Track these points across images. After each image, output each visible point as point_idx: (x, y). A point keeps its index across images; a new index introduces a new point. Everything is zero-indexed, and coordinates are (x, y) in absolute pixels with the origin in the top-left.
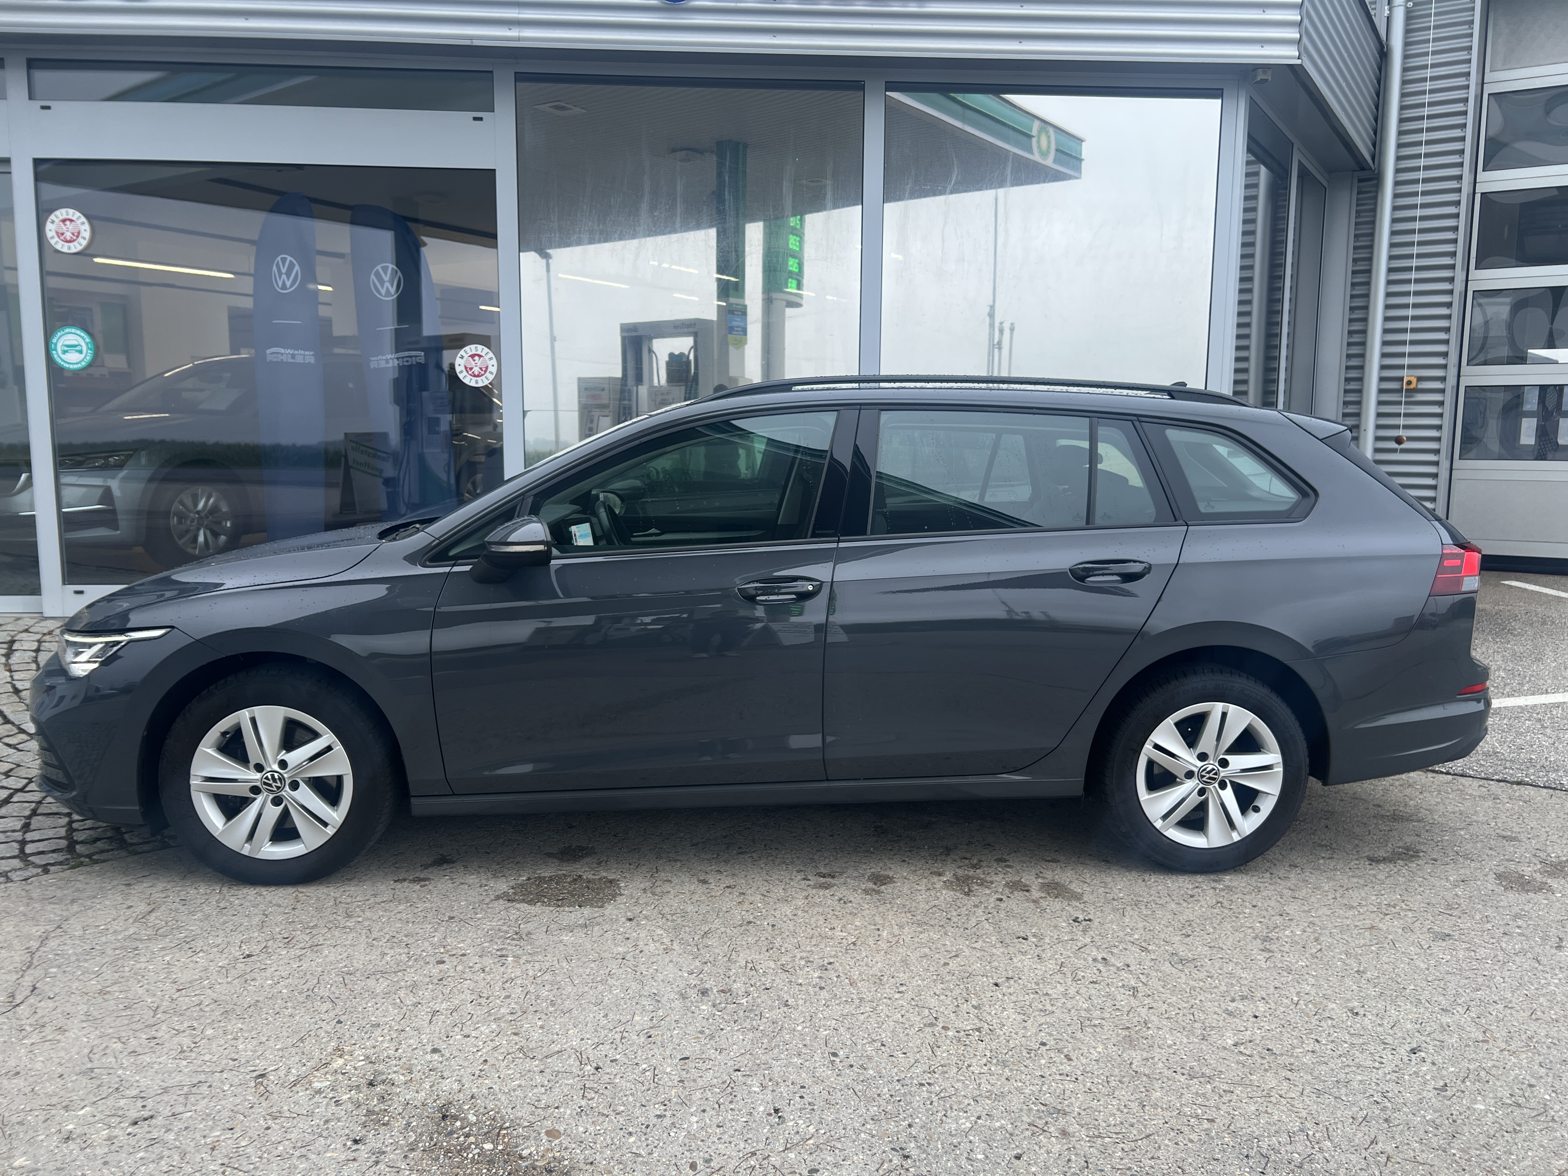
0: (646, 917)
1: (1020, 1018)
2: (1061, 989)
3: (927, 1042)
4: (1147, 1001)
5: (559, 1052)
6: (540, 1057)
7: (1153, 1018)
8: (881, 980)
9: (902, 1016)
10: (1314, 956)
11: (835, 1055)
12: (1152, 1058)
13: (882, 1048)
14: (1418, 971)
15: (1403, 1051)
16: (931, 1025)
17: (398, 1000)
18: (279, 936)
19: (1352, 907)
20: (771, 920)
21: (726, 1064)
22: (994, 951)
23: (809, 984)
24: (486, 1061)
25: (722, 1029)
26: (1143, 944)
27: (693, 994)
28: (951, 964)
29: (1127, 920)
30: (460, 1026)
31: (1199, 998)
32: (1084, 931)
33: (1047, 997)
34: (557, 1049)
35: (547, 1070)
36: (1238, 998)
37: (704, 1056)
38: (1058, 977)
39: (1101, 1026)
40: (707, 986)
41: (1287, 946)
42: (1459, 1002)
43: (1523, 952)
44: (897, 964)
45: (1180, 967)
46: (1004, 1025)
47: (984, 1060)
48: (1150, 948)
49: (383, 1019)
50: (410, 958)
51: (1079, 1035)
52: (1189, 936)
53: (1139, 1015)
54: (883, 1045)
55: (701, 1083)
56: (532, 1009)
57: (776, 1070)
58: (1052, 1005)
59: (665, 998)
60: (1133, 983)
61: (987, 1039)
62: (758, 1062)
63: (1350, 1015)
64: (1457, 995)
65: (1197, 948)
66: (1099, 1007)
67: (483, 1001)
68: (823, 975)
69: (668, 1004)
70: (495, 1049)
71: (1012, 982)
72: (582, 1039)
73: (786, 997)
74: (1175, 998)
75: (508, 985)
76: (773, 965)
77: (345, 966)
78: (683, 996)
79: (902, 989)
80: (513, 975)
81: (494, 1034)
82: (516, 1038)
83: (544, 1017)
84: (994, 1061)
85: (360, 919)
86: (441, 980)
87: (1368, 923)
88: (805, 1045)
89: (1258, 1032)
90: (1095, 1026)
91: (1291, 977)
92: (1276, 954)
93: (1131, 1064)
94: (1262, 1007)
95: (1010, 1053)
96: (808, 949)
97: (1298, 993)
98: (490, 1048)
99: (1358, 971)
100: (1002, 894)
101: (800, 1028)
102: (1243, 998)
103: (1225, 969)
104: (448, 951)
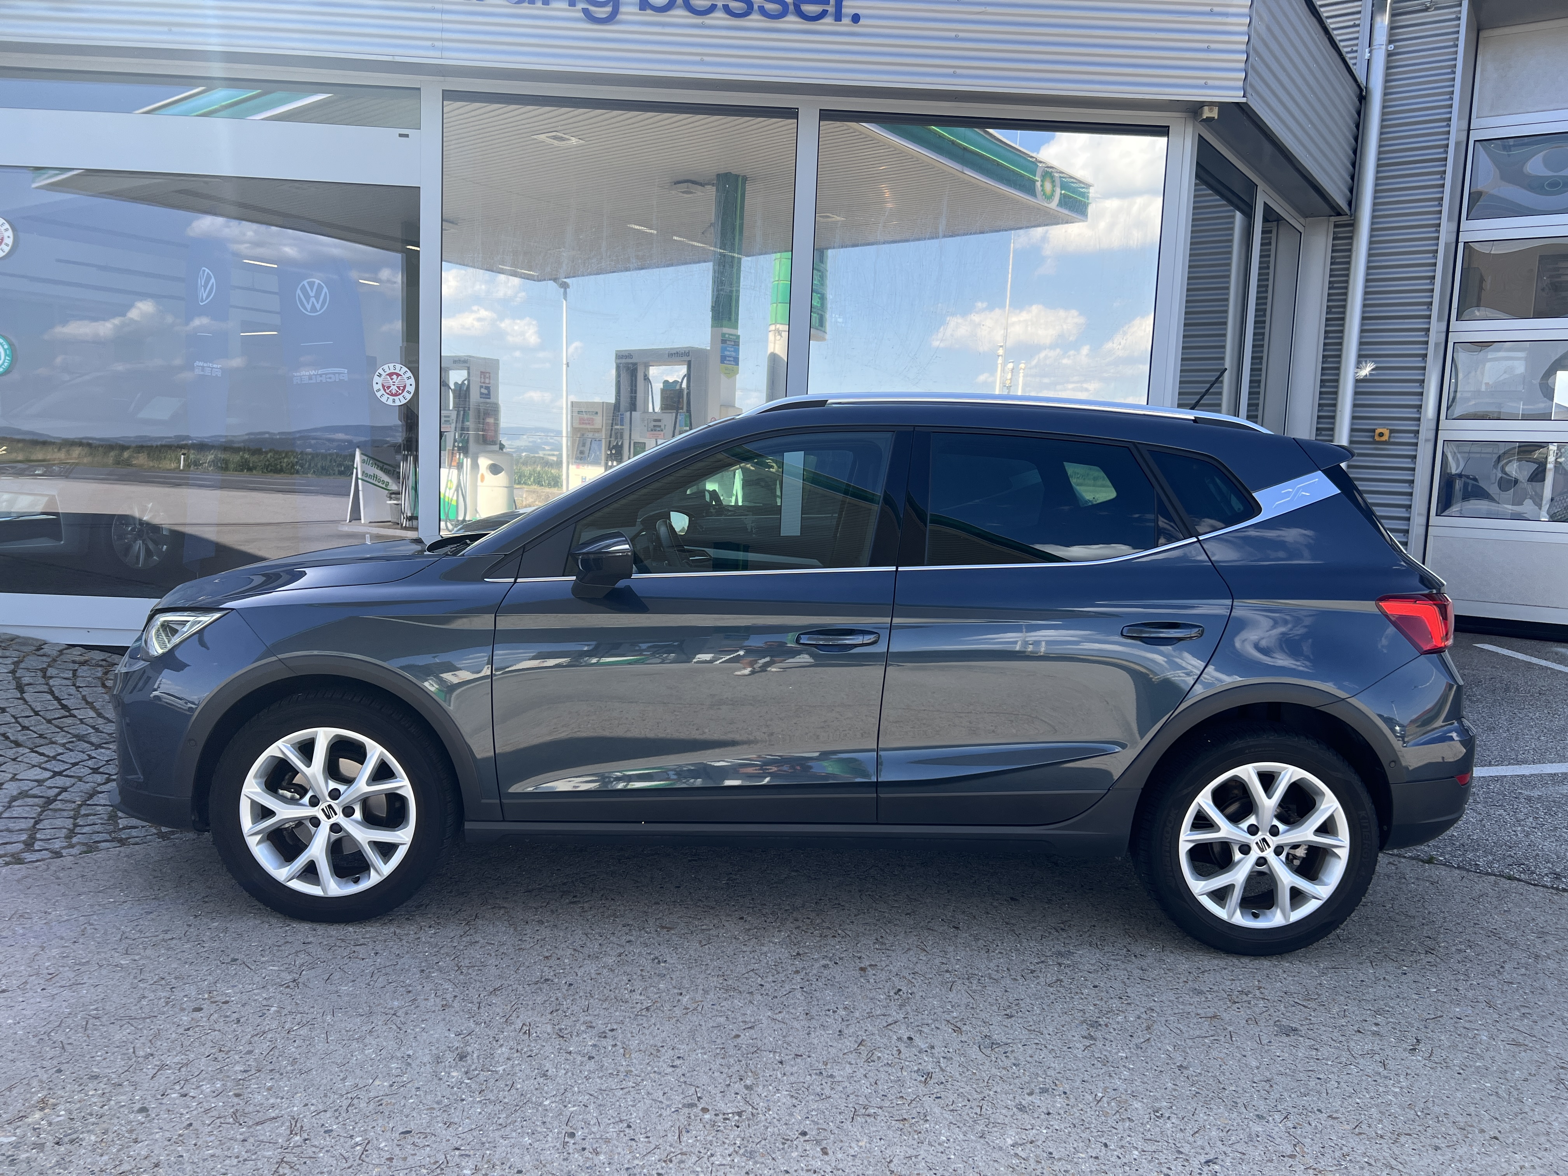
0: (440, 970)
1: (790, 1101)
2: (849, 1070)
3: (678, 1124)
4: (937, 1088)
5: (274, 1118)
6: (250, 1124)
7: (937, 1110)
8: (658, 1051)
9: (664, 1093)
10: (1138, 1047)
11: (572, 1135)
12: (916, 1157)
13: (627, 1130)
14: (1246, 1070)
15: (1195, 1163)
16: (691, 1105)
17: (132, 1050)
18: (46, 971)
19: (1201, 993)
20: (570, 979)
21: (449, 1140)
22: (796, 1024)
23: (579, 1053)
24: (191, 1125)
25: (463, 1100)
26: (959, 1024)
27: (450, 1057)
28: (742, 1036)
29: (951, 995)
30: (182, 1082)
31: (994, 1089)
32: (901, 1006)
33: (830, 1079)
34: (273, 1115)
35: (251, 1140)
36: (1038, 1091)
37: (428, 1131)
38: (852, 1057)
39: (875, 1115)
40: (469, 1049)
41: (1114, 1033)
42: (1279, 1108)
43: (1373, 1053)
44: (684, 1034)
45: (988, 1051)
46: (769, 1110)
47: (731, 1149)
48: (964, 1028)
49: (107, 1071)
50: (167, 1003)
51: (847, 1125)
52: (1011, 1017)
53: (922, 1106)
54: (629, 1127)
55: (411, 1161)
56: (271, 1067)
57: (499, 1150)
58: (832, 1089)
59: (418, 1062)
60: (930, 1068)
61: (743, 1125)
62: (484, 1140)
63: (1153, 1116)
64: (1281, 1099)
65: (1016, 1030)
66: (882, 1093)
67: (220, 1056)
68: (598, 1043)
69: (418, 1070)
70: (206, 1111)
71: (799, 1060)
72: (306, 1105)
73: (548, 1065)
74: (968, 1088)
75: (256, 1038)
76: (549, 1029)
77: (96, 1009)
78: (438, 1060)
79: (677, 1062)
80: (268, 1027)
81: (215, 1094)
82: (236, 1100)
83: (277, 1076)
84: (742, 1151)
85: (137, 958)
86: (188, 1029)
87: (1211, 1012)
88: (544, 1123)
89: (1045, 1131)
90: (868, 1115)
91: (1105, 1068)
92: (1098, 1043)
93: (891, 1161)
94: (1060, 1102)
95: (763, 1142)
96: (595, 1013)
97: (1105, 1090)
98: (203, 1110)
99: (1181, 1066)
100: (830, 960)
101: (547, 1103)
102: (1044, 1091)
103: (1036, 1058)
104: (211, 997)
